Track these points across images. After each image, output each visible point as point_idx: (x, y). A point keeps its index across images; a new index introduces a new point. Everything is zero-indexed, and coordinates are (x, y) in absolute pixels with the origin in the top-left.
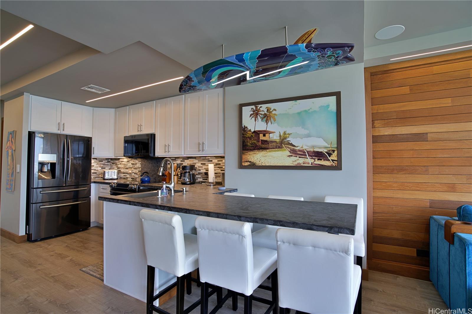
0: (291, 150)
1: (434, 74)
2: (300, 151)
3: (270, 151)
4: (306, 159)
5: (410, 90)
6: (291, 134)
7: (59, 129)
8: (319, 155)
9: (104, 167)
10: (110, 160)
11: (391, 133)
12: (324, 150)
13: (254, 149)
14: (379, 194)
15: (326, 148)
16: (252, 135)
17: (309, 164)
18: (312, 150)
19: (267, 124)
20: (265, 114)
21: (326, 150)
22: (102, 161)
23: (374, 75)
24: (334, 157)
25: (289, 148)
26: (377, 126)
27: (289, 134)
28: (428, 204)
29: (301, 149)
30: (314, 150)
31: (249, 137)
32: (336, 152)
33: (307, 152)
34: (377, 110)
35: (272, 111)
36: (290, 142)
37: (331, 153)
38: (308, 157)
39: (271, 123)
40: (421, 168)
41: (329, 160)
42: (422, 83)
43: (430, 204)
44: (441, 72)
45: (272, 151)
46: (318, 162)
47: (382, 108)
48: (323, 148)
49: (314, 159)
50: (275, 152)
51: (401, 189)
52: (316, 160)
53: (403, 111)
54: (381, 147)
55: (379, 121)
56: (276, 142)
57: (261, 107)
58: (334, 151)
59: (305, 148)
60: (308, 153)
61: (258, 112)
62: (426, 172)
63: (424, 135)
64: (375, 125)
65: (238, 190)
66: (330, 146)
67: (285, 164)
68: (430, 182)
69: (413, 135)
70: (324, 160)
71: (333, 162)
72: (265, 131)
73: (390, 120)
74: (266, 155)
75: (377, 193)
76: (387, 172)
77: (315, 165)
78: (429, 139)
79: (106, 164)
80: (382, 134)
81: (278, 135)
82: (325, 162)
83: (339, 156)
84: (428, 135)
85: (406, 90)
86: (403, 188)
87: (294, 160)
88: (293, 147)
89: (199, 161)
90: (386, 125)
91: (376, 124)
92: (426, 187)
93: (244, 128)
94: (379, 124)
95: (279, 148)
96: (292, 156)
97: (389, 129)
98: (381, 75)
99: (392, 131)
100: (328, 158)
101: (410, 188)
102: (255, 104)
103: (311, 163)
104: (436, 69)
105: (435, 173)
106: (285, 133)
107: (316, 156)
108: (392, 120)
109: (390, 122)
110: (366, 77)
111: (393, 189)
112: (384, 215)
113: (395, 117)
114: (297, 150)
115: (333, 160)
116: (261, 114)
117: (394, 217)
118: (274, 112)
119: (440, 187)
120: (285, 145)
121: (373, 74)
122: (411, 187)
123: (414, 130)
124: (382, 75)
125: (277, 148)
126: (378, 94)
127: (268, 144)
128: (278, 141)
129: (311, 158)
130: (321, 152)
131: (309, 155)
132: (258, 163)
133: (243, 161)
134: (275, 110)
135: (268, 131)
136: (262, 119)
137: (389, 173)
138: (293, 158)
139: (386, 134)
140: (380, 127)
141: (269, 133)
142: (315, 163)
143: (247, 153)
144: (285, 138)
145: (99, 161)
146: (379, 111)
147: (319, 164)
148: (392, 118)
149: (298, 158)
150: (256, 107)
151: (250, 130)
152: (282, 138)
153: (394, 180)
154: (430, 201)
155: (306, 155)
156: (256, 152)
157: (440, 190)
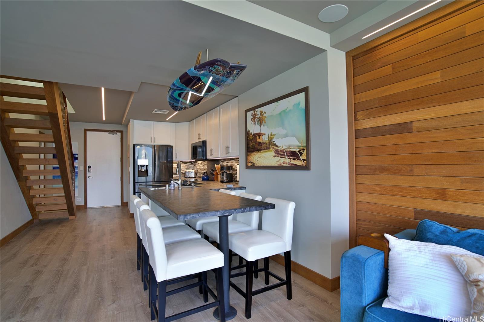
0: (275, 150)
1: (419, 43)
2: (281, 151)
3: (263, 152)
4: (285, 159)
5: (392, 69)
6: (275, 134)
7: (152, 142)
8: (294, 155)
9: (189, 168)
10: (193, 163)
11: (373, 125)
12: (297, 149)
13: (254, 151)
14: (362, 198)
15: (298, 147)
16: (252, 138)
17: (287, 164)
18: (289, 149)
19: (261, 127)
20: (260, 117)
21: (298, 150)
22: (187, 164)
23: (356, 59)
24: (304, 157)
25: (274, 148)
26: (359, 118)
27: (274, 135)
28: (413, 214)
29: (282, 149)
30: (291, 149)
31: (251, 140)
32: (305, 151)
33: (286, 151)
34: (360, 100)
35: (264, 114)
36: (275, 143)
37: (302, 152)
38: (286, 157)
39: (263, 126)
40: (405, 168)
41: (300, 160)
42: (405, 58)
43: (415, 214)
44: (427, 39)
45: (264, 152)
46: (293, 162)
47: (364, 97)
48: (296, 147)
49: (291, 159)
50: (265, 153)
51: (384, 194)
52: (292, 159)
53: (385, 97)
54: (363, 143)
55: (361, 112)
56: (266, 143)
57: (257, 111)
58: (304, 150)
59: (284, 147)
60: (286, 153)
61: (256, 116)
62: (410, 173)
63: (407, 125)
64: (357, 117)
65: (246, 188)
66: (301, 144)
67: (272, 164)
68: (415, 186)
69: (396, 125)
70: (297, 160)
71: (304, 162)
72: (259, 133)
73: (372, 110)
74: (261, 156)
75: (360, 197)
76: (369, 172)
77: (291, 165)
78: (414, 129)
79: (190, 165)
80: (364, 127)
81: (267, 137)
82: (298, 161)
83: (308, 155)
84: (413, 125)
85: (388, 69)
86: (386, 192)
87: (277, 161)
88: (276, 148)
89: (236, 162)
90: (368, 117)
91: (359, 116)
92: (411, 192)
93: (248, 132)
94: (361, 115)
95: (268, 149)
96: (276, 156)
97: (371, 120)
98: (362, 58)
99: (374, 123)
100: (300, 157)
101: (393, 192)
102: (253, 109)
103: (288, 163)
104: (422, 35)
105: (421, 174)
106: (271, 135)
107: (291, 156)
108: (374, 109)
109: (372, 112)
110: (348, 63)
111: (376, 193)
112: (367, 223)
113: (377, 106)
114: (279, 151)
115: (303, 160)
116: (257, 118)
117: (376, 227)
118: (264, 115)
119: (426, 193)
120: (272, 146)
121: (354, 58)
122: (395, 191)
123: (397, 119)
124: (364, 57)
125: (267, 149)
126: (360, 80)
127: (262, 145)
128: (267, 142)
129: (288, 158)
130: (295, 152)
131: (287, 155)
132: (257, 164)
133: (248, 162)
134: (265, 113)
135: (261, 133)
136: (258, 122)
137: (371, 173)
138: (277, 159)
139: (369, 127)
140: (362, 119)
141: (262, 135)
142: (292, 162)
143: (250, 154)
144: (272, 139)
145: (184, 164)
146: (362, 100)
147: (294, 164)
148: (374, 107)
149: (279, 158)
150: (254, 111)
151: (251, 133)
152: (270, 139)
153: (376, 182)
154: (415, 211)
155: (285, 155)
156: (255, 153)
157: (427, 197)
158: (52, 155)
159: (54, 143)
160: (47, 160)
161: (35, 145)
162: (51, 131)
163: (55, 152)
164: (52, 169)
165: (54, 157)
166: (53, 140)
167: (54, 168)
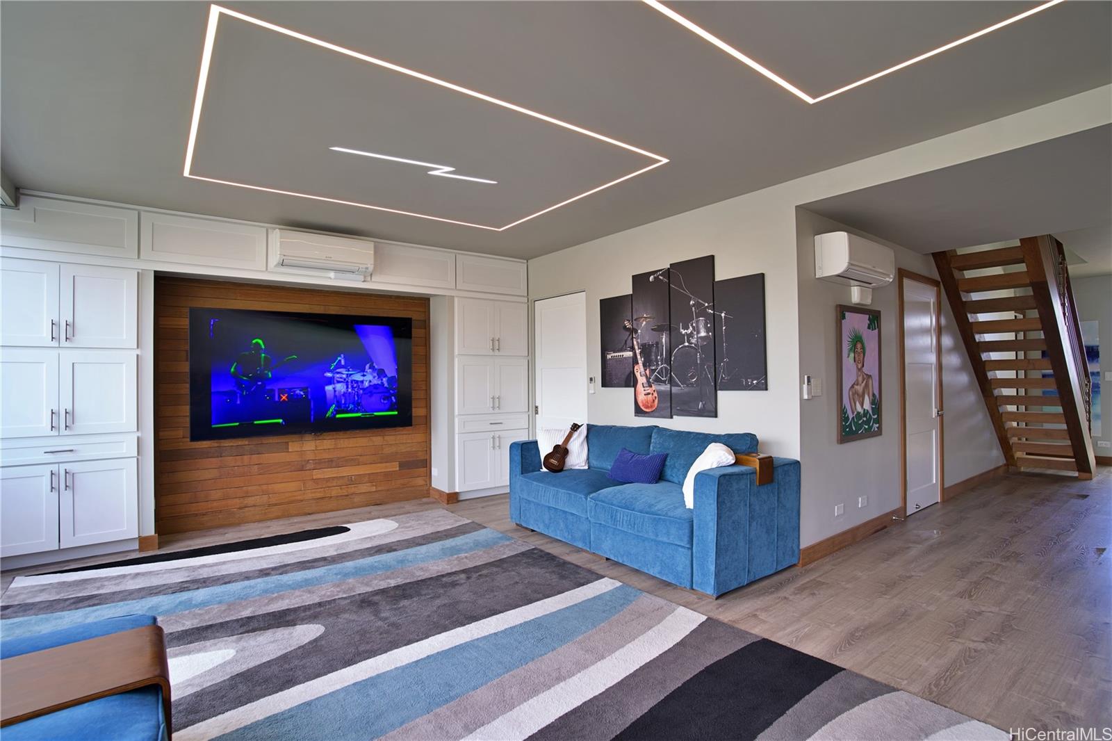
158: (1040, 352)
159: (1042, 332)
160: (1031, 361)
161: (1009, 336)
162: (1036, 310)
163: (1045, 348)
164: (1041, 377)
165: (1044, 354)
166: (1040, 327)
167: (1044, 376)
